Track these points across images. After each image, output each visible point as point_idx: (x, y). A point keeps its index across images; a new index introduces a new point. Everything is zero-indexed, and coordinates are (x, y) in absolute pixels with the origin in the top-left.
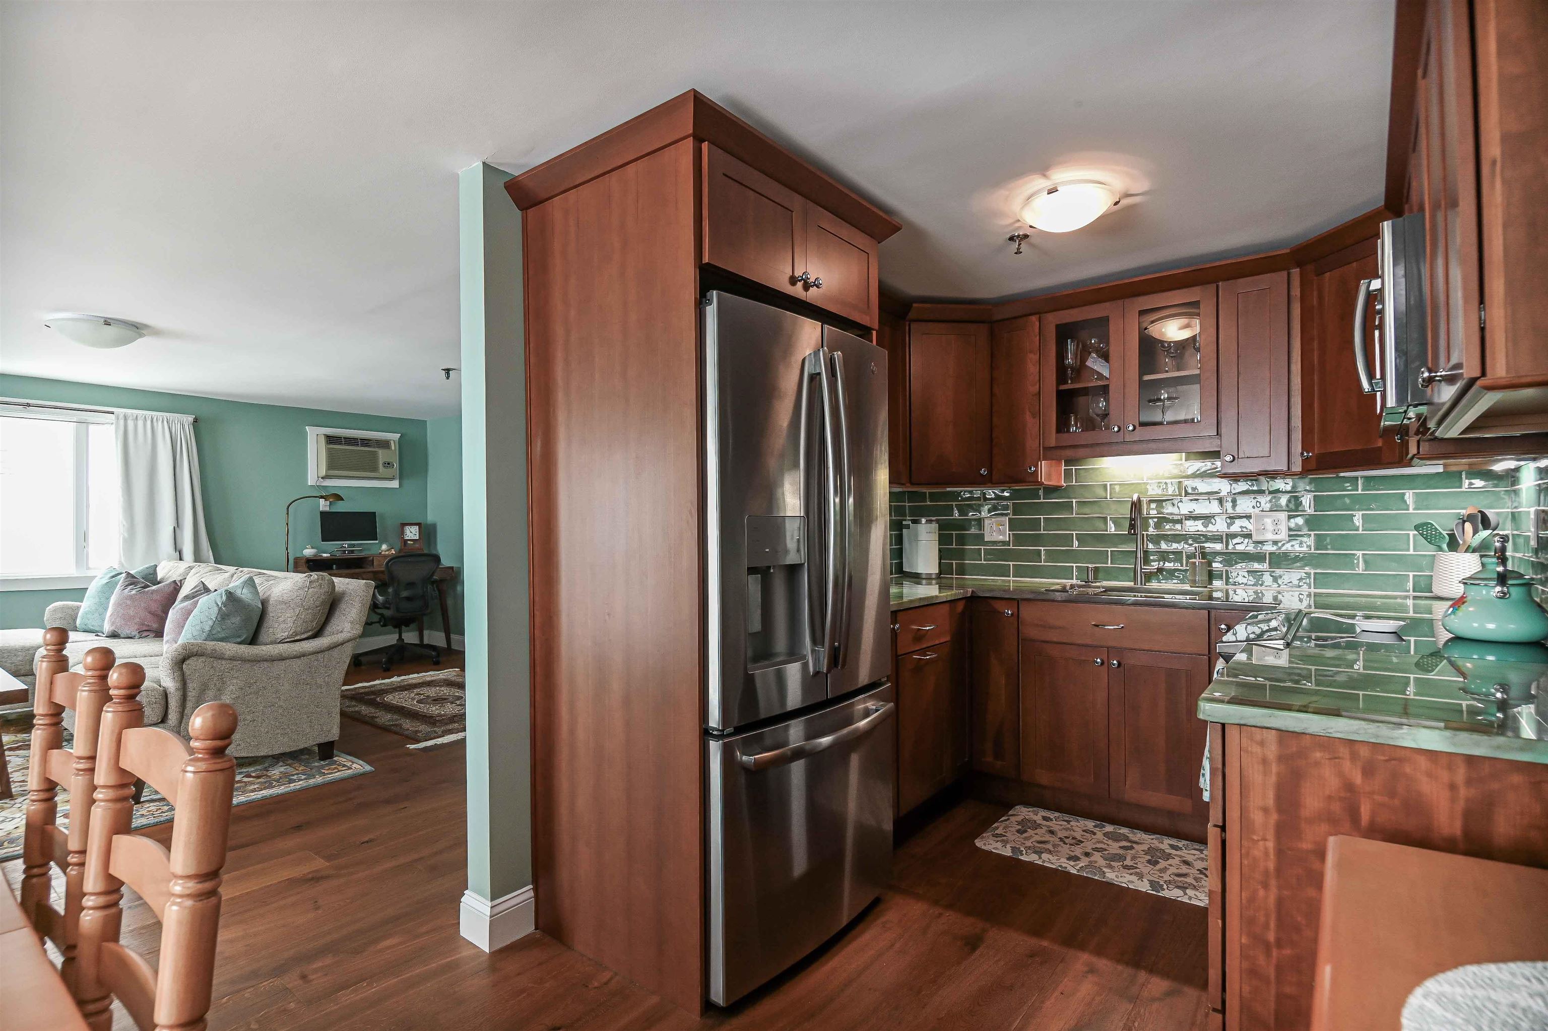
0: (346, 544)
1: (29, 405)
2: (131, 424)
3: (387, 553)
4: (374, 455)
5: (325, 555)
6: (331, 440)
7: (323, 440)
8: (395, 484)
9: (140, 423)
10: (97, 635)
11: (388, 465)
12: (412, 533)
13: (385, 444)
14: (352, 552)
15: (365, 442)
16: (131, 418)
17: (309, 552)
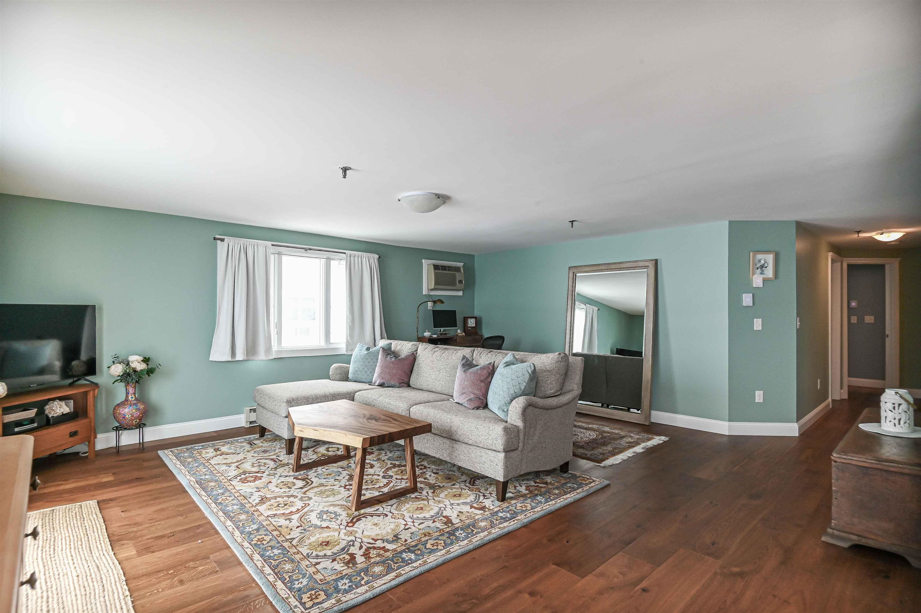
0: (442, 329)
1: (310, 249)
2: (352, 259)
3: (461, 335)
4: (454, 277)
5: (435, 336)
6: (436, 267)
7: (432, 267)
8: (460, 293)
9: (356, 259)
10: (370, 385)
11: (460, 282)
12: (471, 323)
13: (457, 269)
14: (445, 334)
15: (449, 268)
16: (352, 256)
17: (427, 334)
